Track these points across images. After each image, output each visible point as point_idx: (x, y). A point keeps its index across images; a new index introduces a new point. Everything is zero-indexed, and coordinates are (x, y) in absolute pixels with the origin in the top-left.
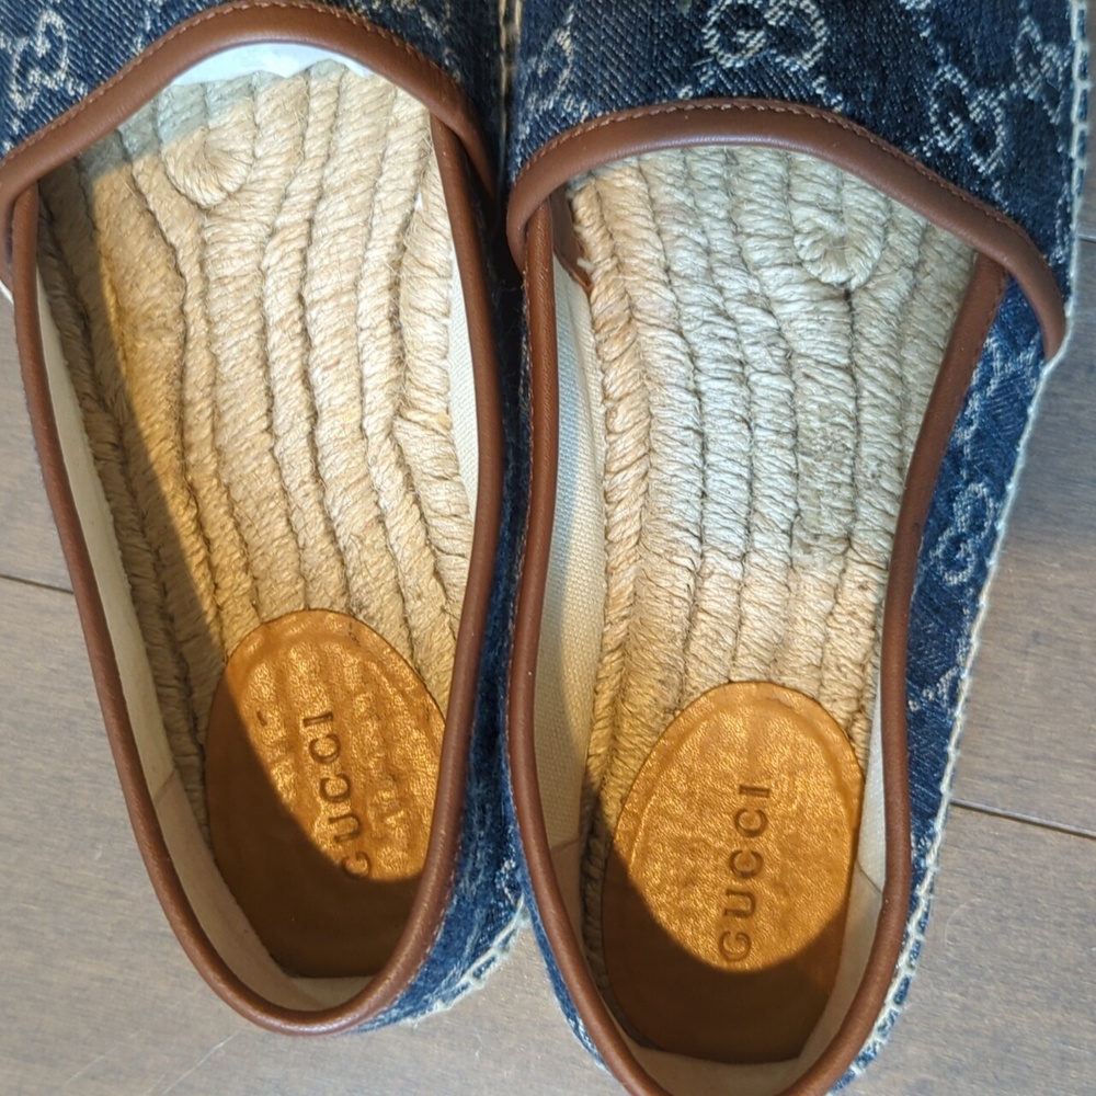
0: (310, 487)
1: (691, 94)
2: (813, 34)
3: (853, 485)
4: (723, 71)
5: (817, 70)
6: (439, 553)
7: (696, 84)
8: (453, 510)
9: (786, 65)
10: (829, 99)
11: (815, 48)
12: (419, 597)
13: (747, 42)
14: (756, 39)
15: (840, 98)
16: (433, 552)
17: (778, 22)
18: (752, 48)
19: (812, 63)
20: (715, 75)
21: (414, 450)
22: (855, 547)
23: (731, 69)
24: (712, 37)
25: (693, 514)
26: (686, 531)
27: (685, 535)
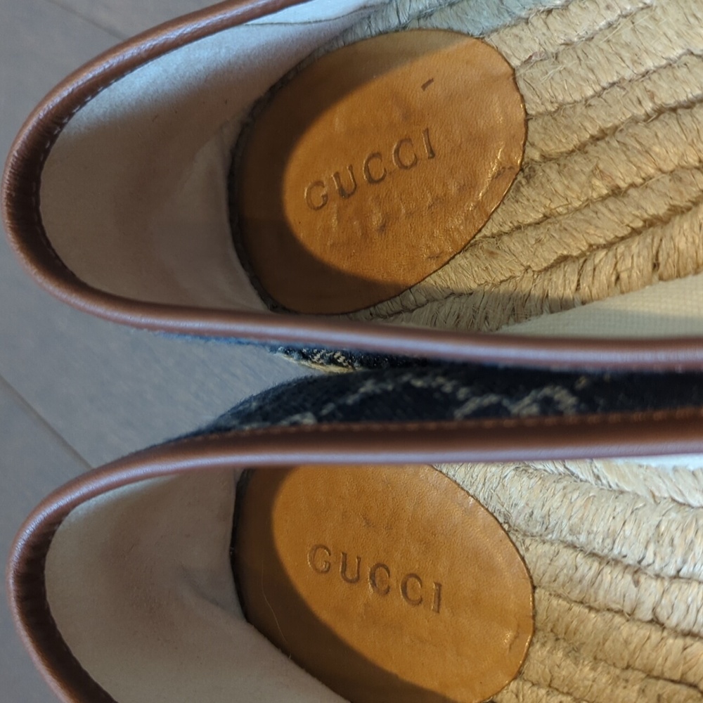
0: (649, 106)
6: (582, 261)
8: (624, 276)
12: (539, 241)
16: (583, 254)
21: (686, 226)
26: (684, 562)
27: (679, 560)
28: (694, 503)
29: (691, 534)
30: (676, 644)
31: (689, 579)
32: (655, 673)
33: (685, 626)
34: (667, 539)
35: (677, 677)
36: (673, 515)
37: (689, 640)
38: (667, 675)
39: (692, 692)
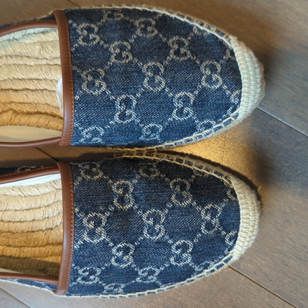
1: (76, 211)
2: (95, 240)
3: (22, 246)
4: (82, 219)
5: (84, 241)
7: (79, 213)
9: (85, 234)
10: (77, 244)
11: (91, 241)
13: (90, 224)
14: (92, 226)
15: (79, 247)
17: (97, 231)
18: (89, 225)
19: (86, 240)
20: (81, 217)
22: (7, 248)
23: (83, 221)
24: (93, 215)
25: (11, 208)
26: (7, 207)
27: (6, 206)
28: (8, 194)
29: (8, 201)
30: (6, 224)
31: (8, 210)
32: (3, 231)
33: (8, 220)
34: (3, 203)
35: (7, 231)
36: (4, 197)
37: (9, 223)
38: (6, 231)
39: (11, 233)
